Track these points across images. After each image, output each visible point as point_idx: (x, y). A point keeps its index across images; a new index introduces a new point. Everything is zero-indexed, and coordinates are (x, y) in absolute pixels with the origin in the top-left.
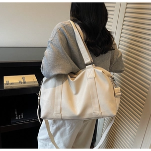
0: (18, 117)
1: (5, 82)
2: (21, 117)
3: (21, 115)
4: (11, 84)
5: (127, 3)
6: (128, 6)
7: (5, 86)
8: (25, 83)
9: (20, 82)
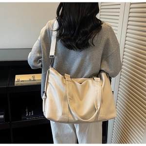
0: (29, 114)
1: (16, 80)
2: (31, 114)
3: (31, 112)
4: (22, 81)
5: (131, 4)
6: (132, 6)
7: (16, 83)
8: (34, 80)
9: (30, 80)
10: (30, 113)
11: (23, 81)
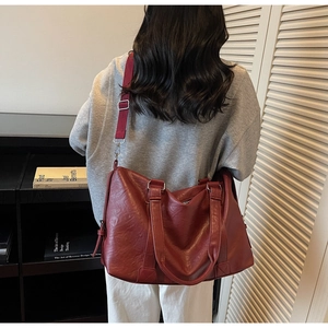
0: (59, 249)
1: (37, 177)
2: (65, 248)
3: (65, 244)
4: (48, 180)
7: (35, 183)
8: (74, 179)
9: (66, 179)
10: (62, 246)
11: (51, 180)
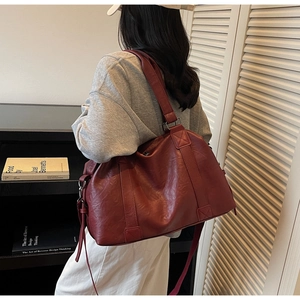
0: (28, 243)
3: (34, 239)
4: (17, 172)
7: (4, 175)
8: (43, 171)
10: (31, 240)
